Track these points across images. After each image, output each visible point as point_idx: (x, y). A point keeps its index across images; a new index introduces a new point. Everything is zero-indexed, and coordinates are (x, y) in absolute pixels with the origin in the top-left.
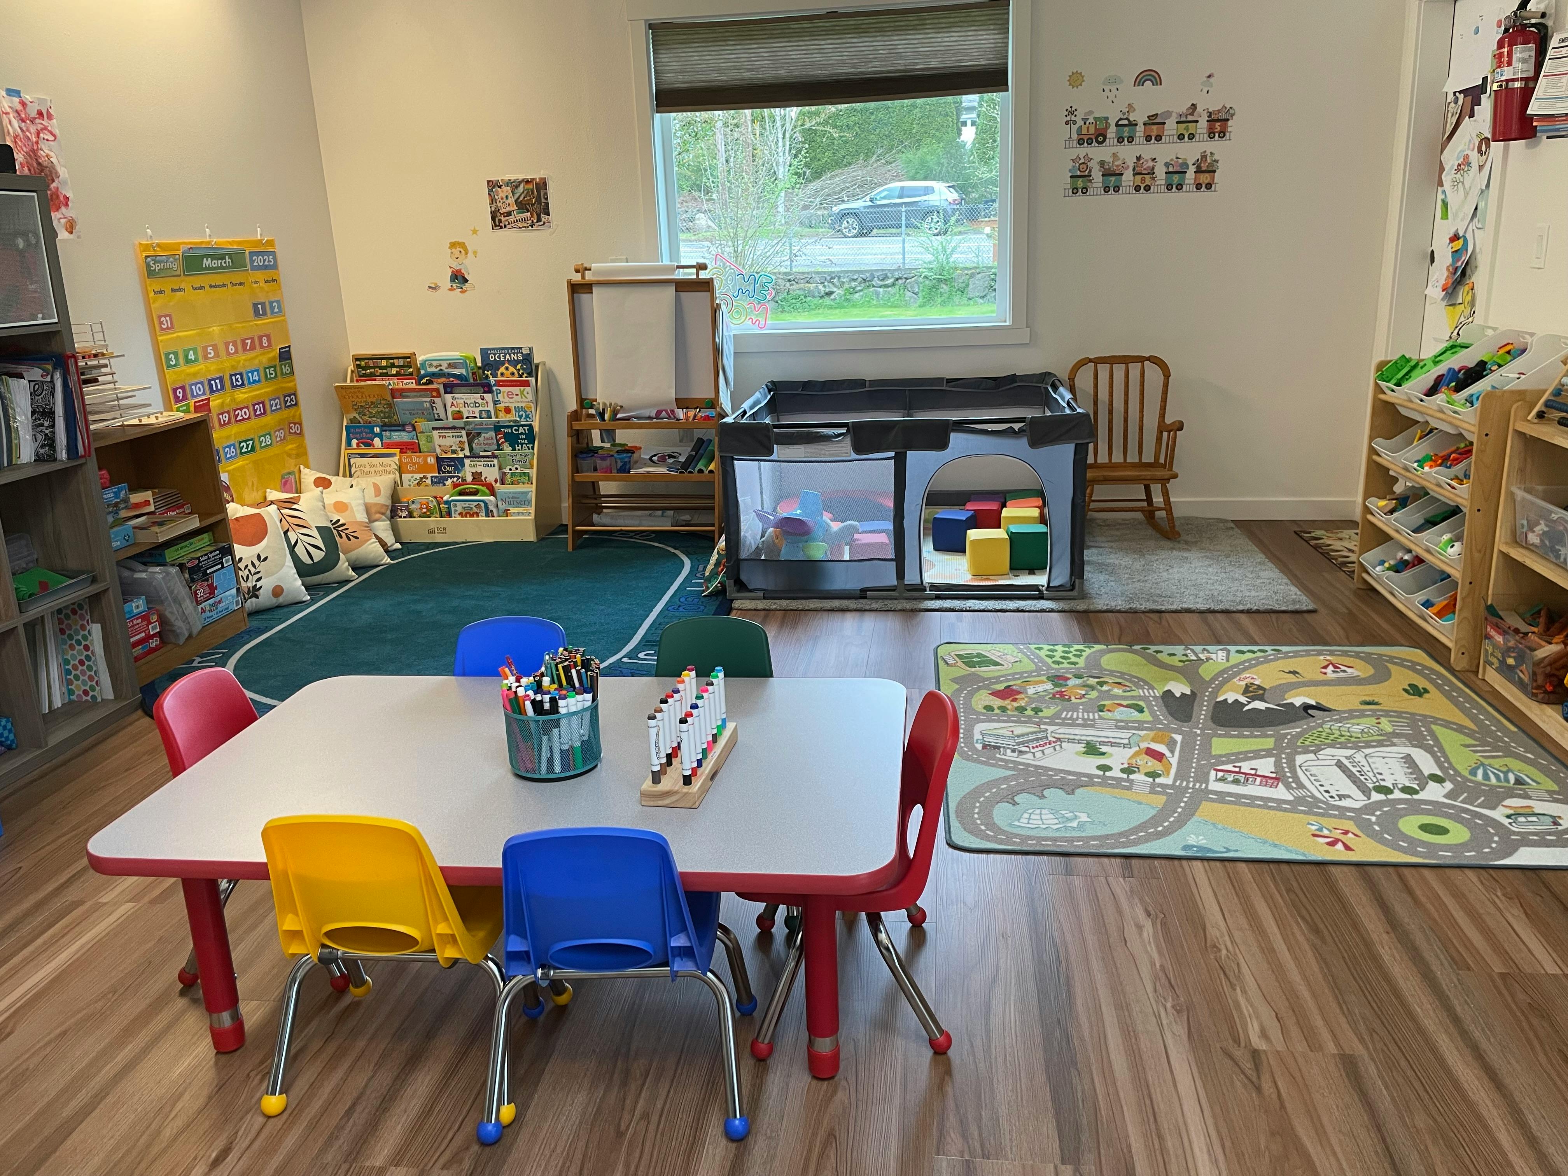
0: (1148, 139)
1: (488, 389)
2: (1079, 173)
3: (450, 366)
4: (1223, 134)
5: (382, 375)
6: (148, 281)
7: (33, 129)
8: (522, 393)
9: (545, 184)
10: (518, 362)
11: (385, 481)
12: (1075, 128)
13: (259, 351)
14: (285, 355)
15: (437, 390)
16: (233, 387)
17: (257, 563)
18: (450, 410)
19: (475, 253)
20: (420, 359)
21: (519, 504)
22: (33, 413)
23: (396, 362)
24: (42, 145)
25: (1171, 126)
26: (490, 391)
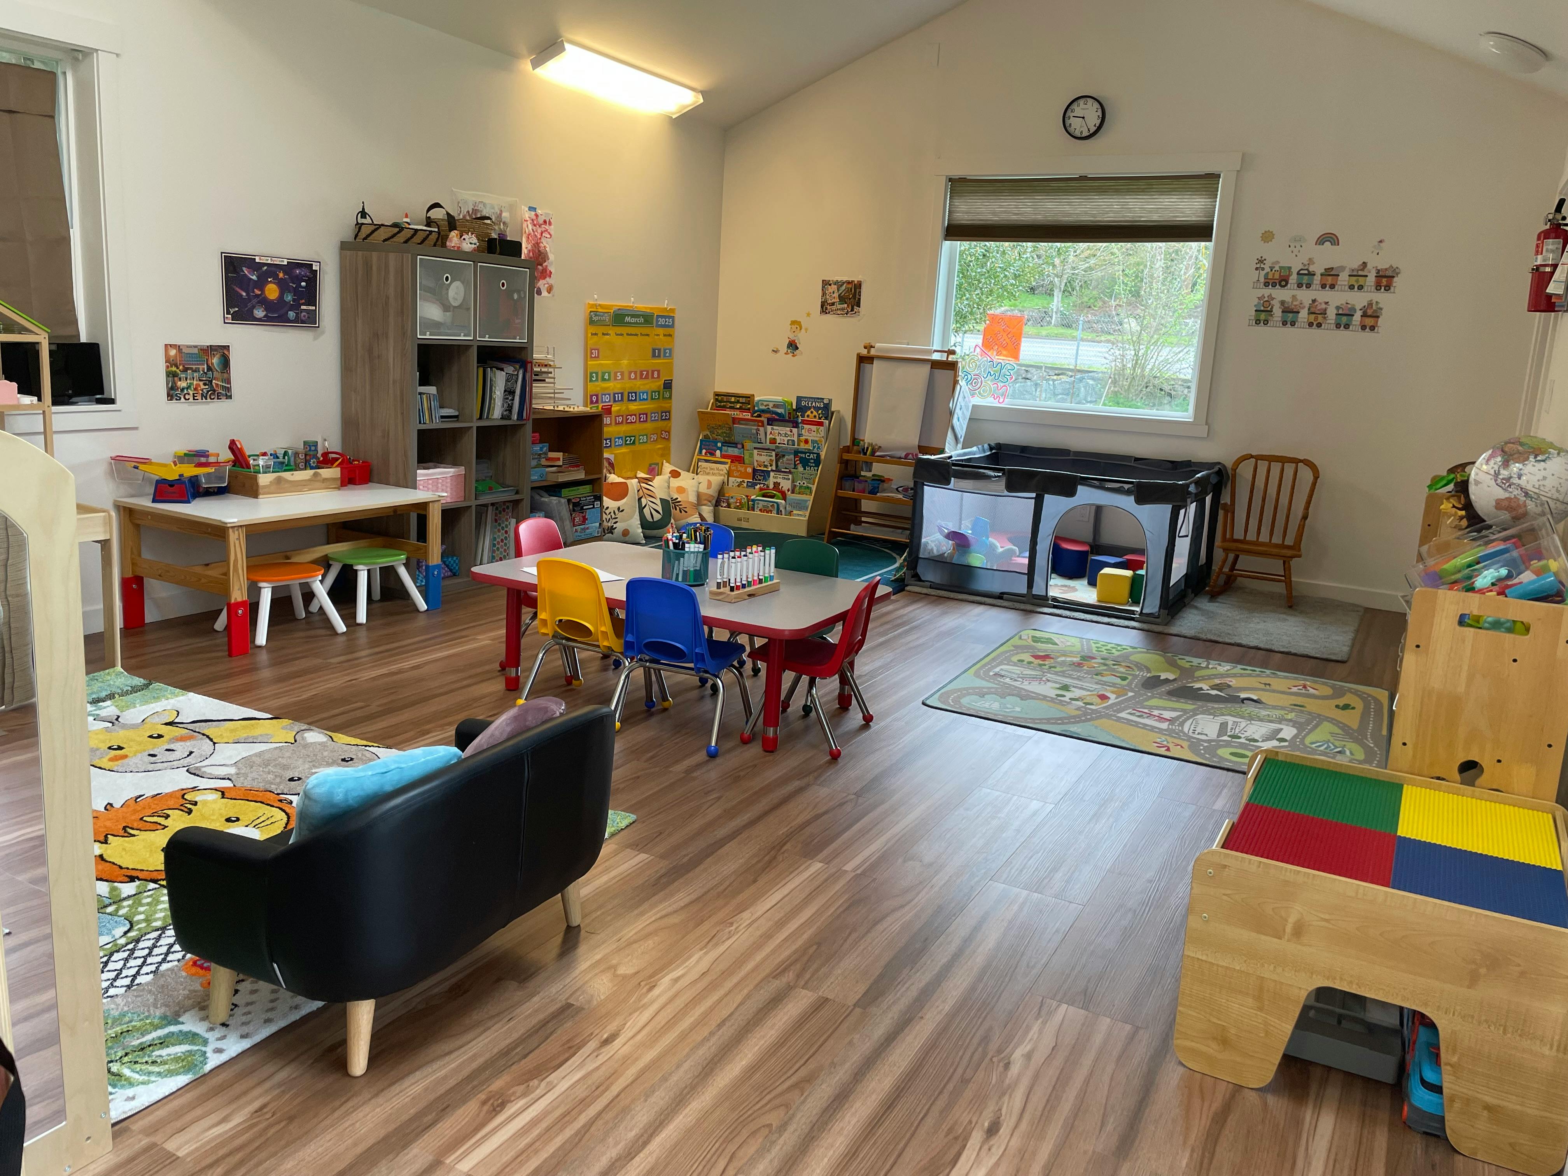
0: (1323, 286)
1: (796, 425)
2: (1262, 308)
3: (775, 406)
4: (1388, 288)
5: (731, 408)
6: (589, 327)
7: (539, 231)
8: (818, 430)
9: (860, 285)
10: (819, 408)
11: (716, 480)
12: (1263, 273)
13: (650, 380)
14: (668, 385)
15: (762, 422)
16: (629, 400)
17: (617, 512)
18: (769, 437)
19: (806, 330)
20: (756, 399)
21: (800, 509)
22: (505, 391)
23: (741, 400)
24: (543, 240)
25: (1344, 278)
26: (796, 426)
